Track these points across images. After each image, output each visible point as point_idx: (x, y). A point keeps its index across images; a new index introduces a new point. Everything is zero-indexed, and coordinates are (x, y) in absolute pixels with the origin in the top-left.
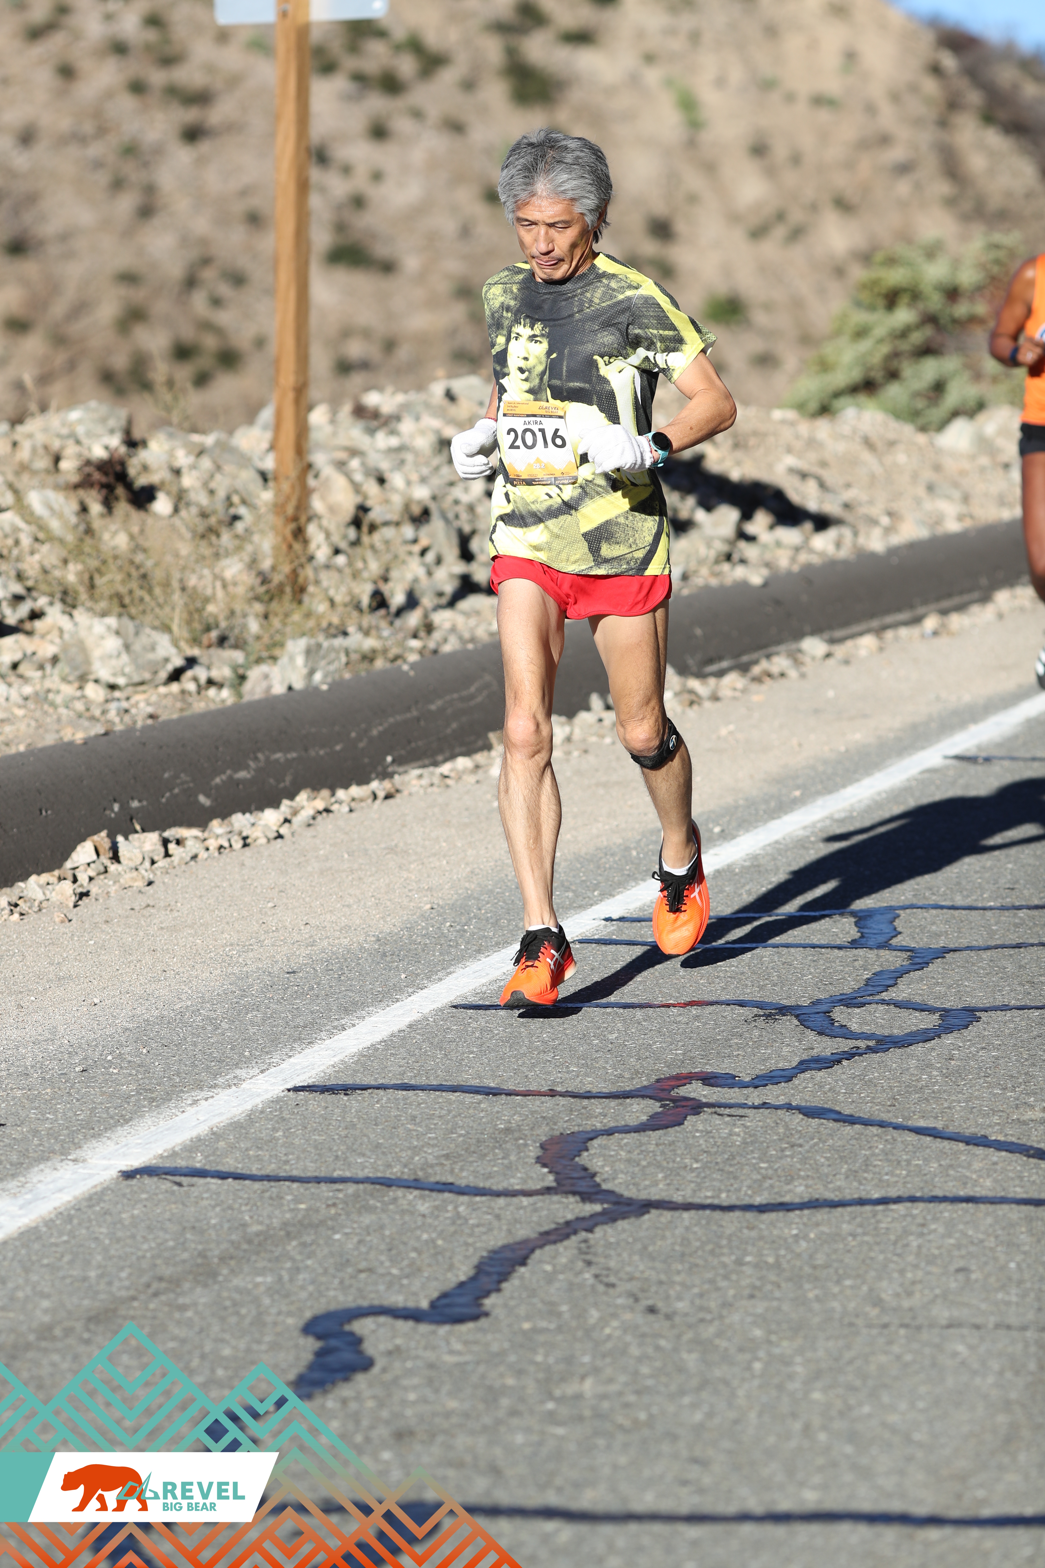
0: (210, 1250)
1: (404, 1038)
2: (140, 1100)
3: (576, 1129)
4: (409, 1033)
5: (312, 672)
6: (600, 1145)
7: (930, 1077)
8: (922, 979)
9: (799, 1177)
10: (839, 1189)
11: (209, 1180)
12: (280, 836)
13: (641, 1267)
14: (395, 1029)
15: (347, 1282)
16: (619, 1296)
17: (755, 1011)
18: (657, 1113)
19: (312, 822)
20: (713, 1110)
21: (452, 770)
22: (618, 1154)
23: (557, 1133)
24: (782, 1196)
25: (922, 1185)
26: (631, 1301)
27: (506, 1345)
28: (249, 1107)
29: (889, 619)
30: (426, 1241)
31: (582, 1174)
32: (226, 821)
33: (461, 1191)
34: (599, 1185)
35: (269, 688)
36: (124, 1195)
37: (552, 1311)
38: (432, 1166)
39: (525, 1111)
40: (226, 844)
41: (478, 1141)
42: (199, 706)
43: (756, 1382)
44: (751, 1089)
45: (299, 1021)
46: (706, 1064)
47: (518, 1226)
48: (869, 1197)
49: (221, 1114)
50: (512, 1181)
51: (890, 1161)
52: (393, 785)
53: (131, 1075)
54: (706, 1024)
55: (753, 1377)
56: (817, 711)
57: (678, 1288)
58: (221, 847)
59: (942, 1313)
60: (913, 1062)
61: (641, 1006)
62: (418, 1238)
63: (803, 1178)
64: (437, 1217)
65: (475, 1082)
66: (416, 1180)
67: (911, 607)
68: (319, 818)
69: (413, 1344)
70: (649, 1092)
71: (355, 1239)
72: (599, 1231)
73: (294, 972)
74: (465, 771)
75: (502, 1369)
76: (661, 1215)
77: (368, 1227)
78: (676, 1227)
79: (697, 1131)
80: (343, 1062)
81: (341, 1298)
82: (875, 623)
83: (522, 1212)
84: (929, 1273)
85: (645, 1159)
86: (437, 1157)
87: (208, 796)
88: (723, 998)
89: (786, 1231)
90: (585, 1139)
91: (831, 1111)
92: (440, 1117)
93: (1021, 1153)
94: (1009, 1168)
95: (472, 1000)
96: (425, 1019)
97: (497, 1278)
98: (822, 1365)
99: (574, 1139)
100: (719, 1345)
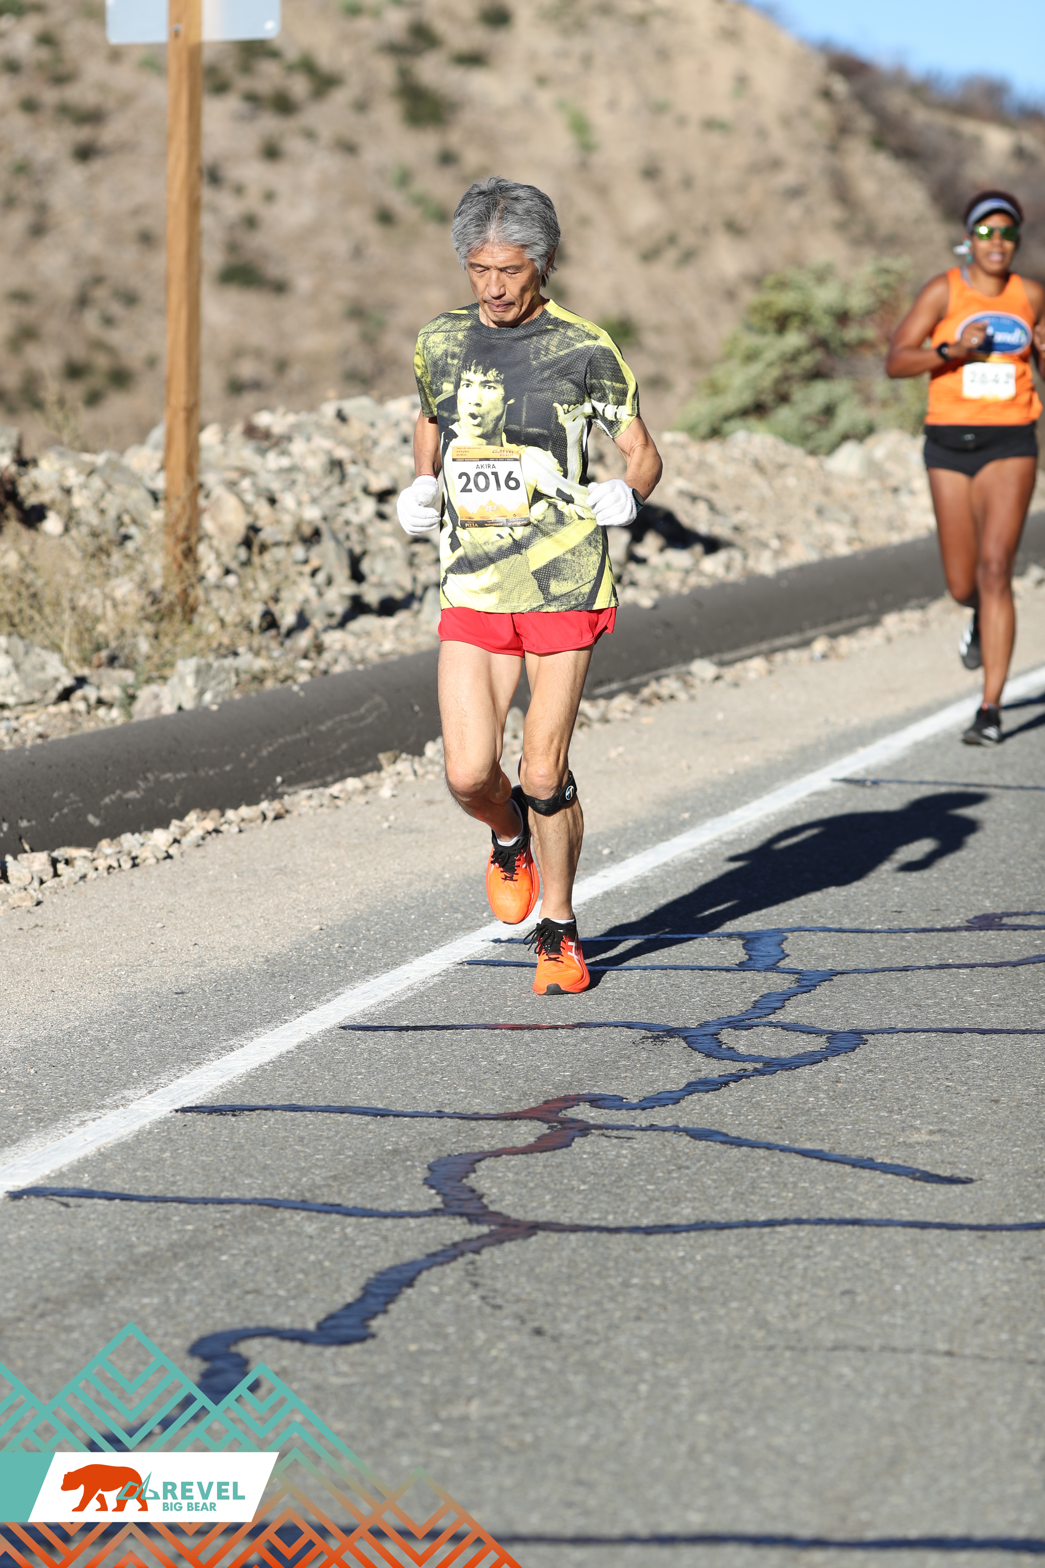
0: (97, 1271)
1: (292, 1059)
2: (27, 1120)
3: (464, 1150)
4: (298, 1054)
5: (202, 693)
6: (487, 1167)
7: (817, 1099)
8: (809, 1002)
9: (686, 1199)
10: (726, 1211)
11: (96, 1200)
12: (169, 857)
13: (528, 1289)
14: (284, 1050)
15: (234, 1304)
16: (506, 1318)
17: (643, 1033)
18: (544, 1135)
19: (201, 842)
20: (601, 1132)
21: (341, 791)
22: (505, 1176)
23: (445, 1155)
24: (668, 1218)
25: (808, 1207)
26: (517, 1322)
27: (393, 1367)
28: (137, 1128)
29: (778, 642)
30: (313, 1262)
32: (115, 841)
33: (349, 1213)
34: (486, 1207)
35: (159, 708)
36: (11, 1216)
37: (439, 1333)
38: (319, 1187)
39: (413, 1133)
40: (115, 864)
41: (366, 1162)
42: (89, 726)
43: (642, 1404)
44: (639, 1111)
45: (188, 1042)
46: (594, 1086)
47: (405, 1248)
48: (755, 1219)
49: (108, 1135)
50: (400, 1202)
51: (776, 1183)
52: (283, 805)
53: (18, 1095)
54: (593, 1046)
55: (639, 1399)
56: (706, 734)
57: (565, 1310)
58: (110, 867)
59: (828, 1336)
60: (800, 1085)
61: (530, 1028)
62: (305, 1260)
63: (690, 1200)
64: (325, 1238)
65: (364, 1104)
66: (303, 1201)
67: (801, 630)
68: (209, 838)
69: (299, 1366)
70: (536, 1114)
71: (243, 1261)
72: (486, 1253)
73: (182, 993)
74: (354, 792)
75: (388, 1390)
76: (548, 1236)
77: (255, 1248)
78: (563, 1249)
79: (585, 1153)
80: (231, 1083)
81: (228, 1319)
82: (764, 646)
83: (409, 1233)
84: (814, 1295)
85: (532, 1181)
86: (325, 1179)
87: (97, 816)
88: (612, 1020)
89: (673, 1253)
90: (473, 1161)
91: (718, 1133)
92: (328, 1138)
93: (907, 1176)
94: (895, 1190)
95: (361, 1021)
96: (314, 1040)
97: (384, 1300)
98: (707, 1387)
99: (461, 1161)
100: (605, 1367)
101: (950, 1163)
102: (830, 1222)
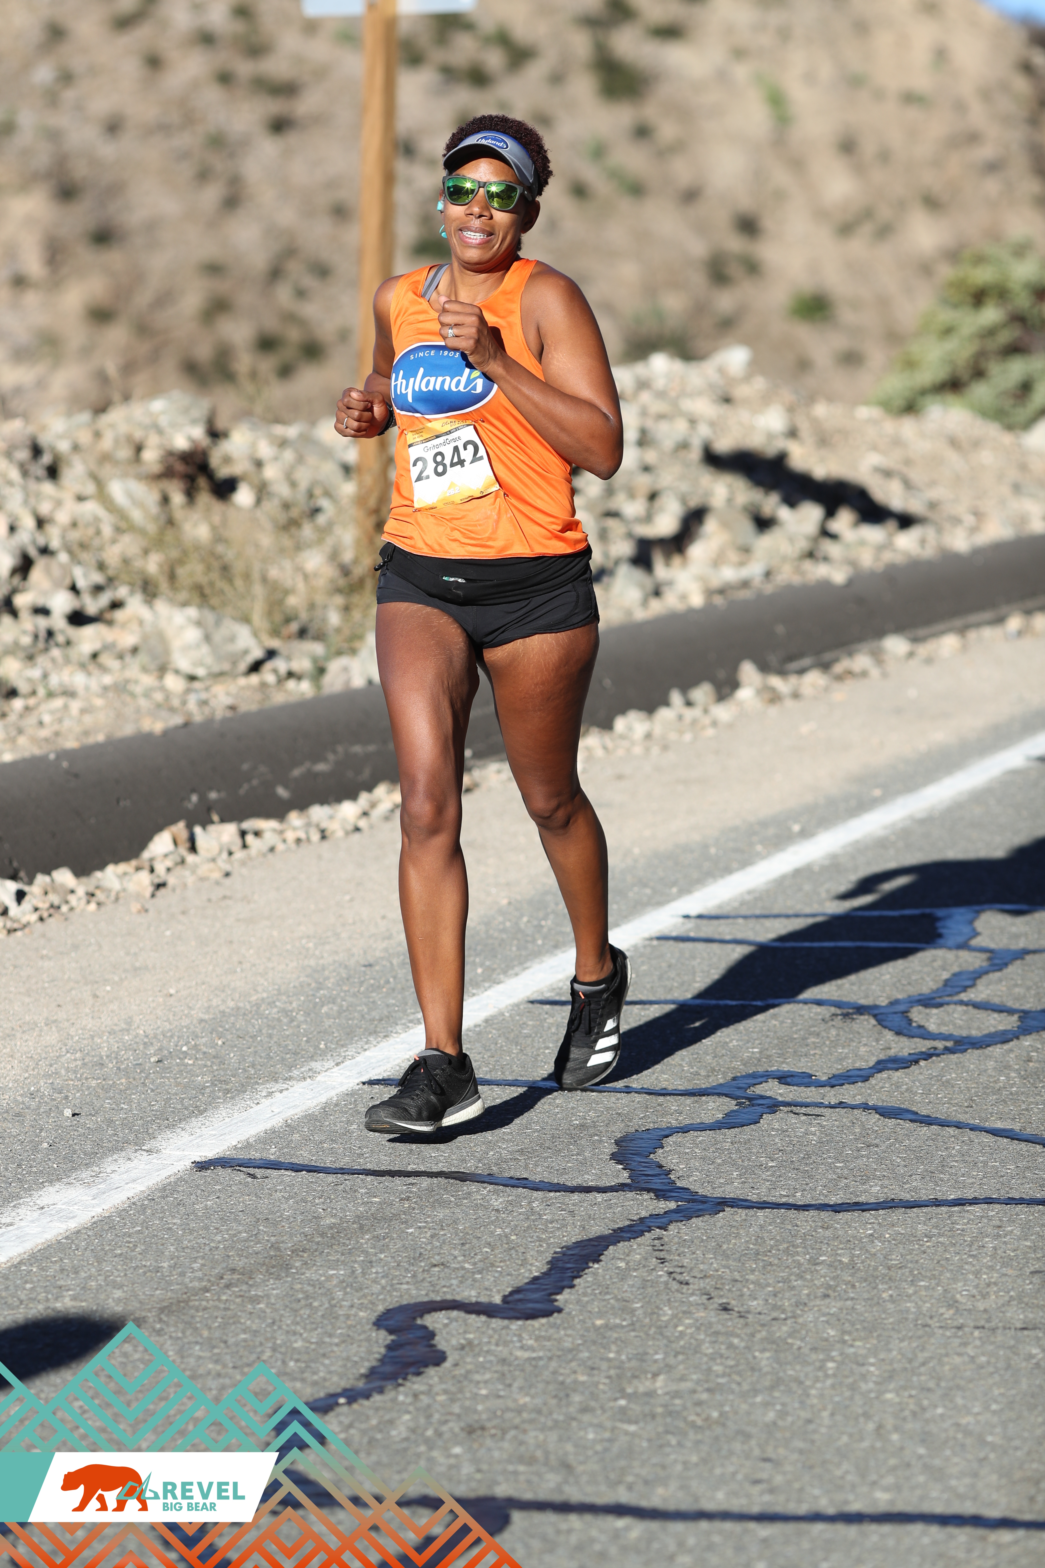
0: (283, 1242)
1: (480, 1033)
2: (214, 1091)
3: (652, 1125)
4: (485, 1027)
6: (675, 1143)
7: (1008, 1078)
8: (1001, 981)
9: (875, 1177)
10: (915, 1189)
11: (283, 1172)
12: (357, 829)
13: (715, 1265)
15: (420, 1277)
16: (692, 1294)
17: (833, 1010)
18: (732, 1111)
19: (390, 815)
20: (789, 1109)
22: (693, 1151)
23: (632, 1130)
24: (857, 1196)
25: (998, 1187)
26: (704, 1299)
28: (324, 1100)
29: (973, 619)
30: (500, 1236)
31: (657, 1171)
32: (304, 813)
33: (536, 1187)
34: (674, 1182)
35: (349, 681)
36: (197, 1186)
37: (625, 1308)
38: (506, 1161)
39: (600, 1107)
40: (304, 837)
41: (553, 1137)
42: (279, 698)
43: (829, 1382)
44: (828, 1089)
45: (375, 1014)
46: (783, 1063)
47: (592, 1223)
48: (945, 1198)
49: (295, 1106)
50: (587, 1177)
51: (966, 1162)
53: (205, 1066)
54: (782, 1022)
55: (827, 1376)
56: (898, 711)
57: (751, 1286)
58: (299, 839)
59: (1016, 1315)
60: (991, 1064)
62: (492, 1233)
63: (879, 1178)
64: (511, 1212)
66: (489, 1174)
67: (995, 607)
69: (485, 1339)
70: (724, 1090)
71: (429, 1233)
72: (673, 1229)
75: (573, 1364)
76: (736, 1213)
77: (441, 1221)
78: (751, 1225)
79: (773, 1129)
81: (414, 1292)
82: (958, 622)
83: (596, 1208)
84: (1004, 1275)
85: (720, 1157)
86: (511, 1153)
87: (286, 787)
89: (861, 1231)
90: (660, 1137)
91: (908, 1111)
95: (549, 995)
96: (502, 1014)
97: (570, 1274)
98: (895, 1366)
99: (649, 1136)
100: (792, 1345)
102: (1021, 1201)
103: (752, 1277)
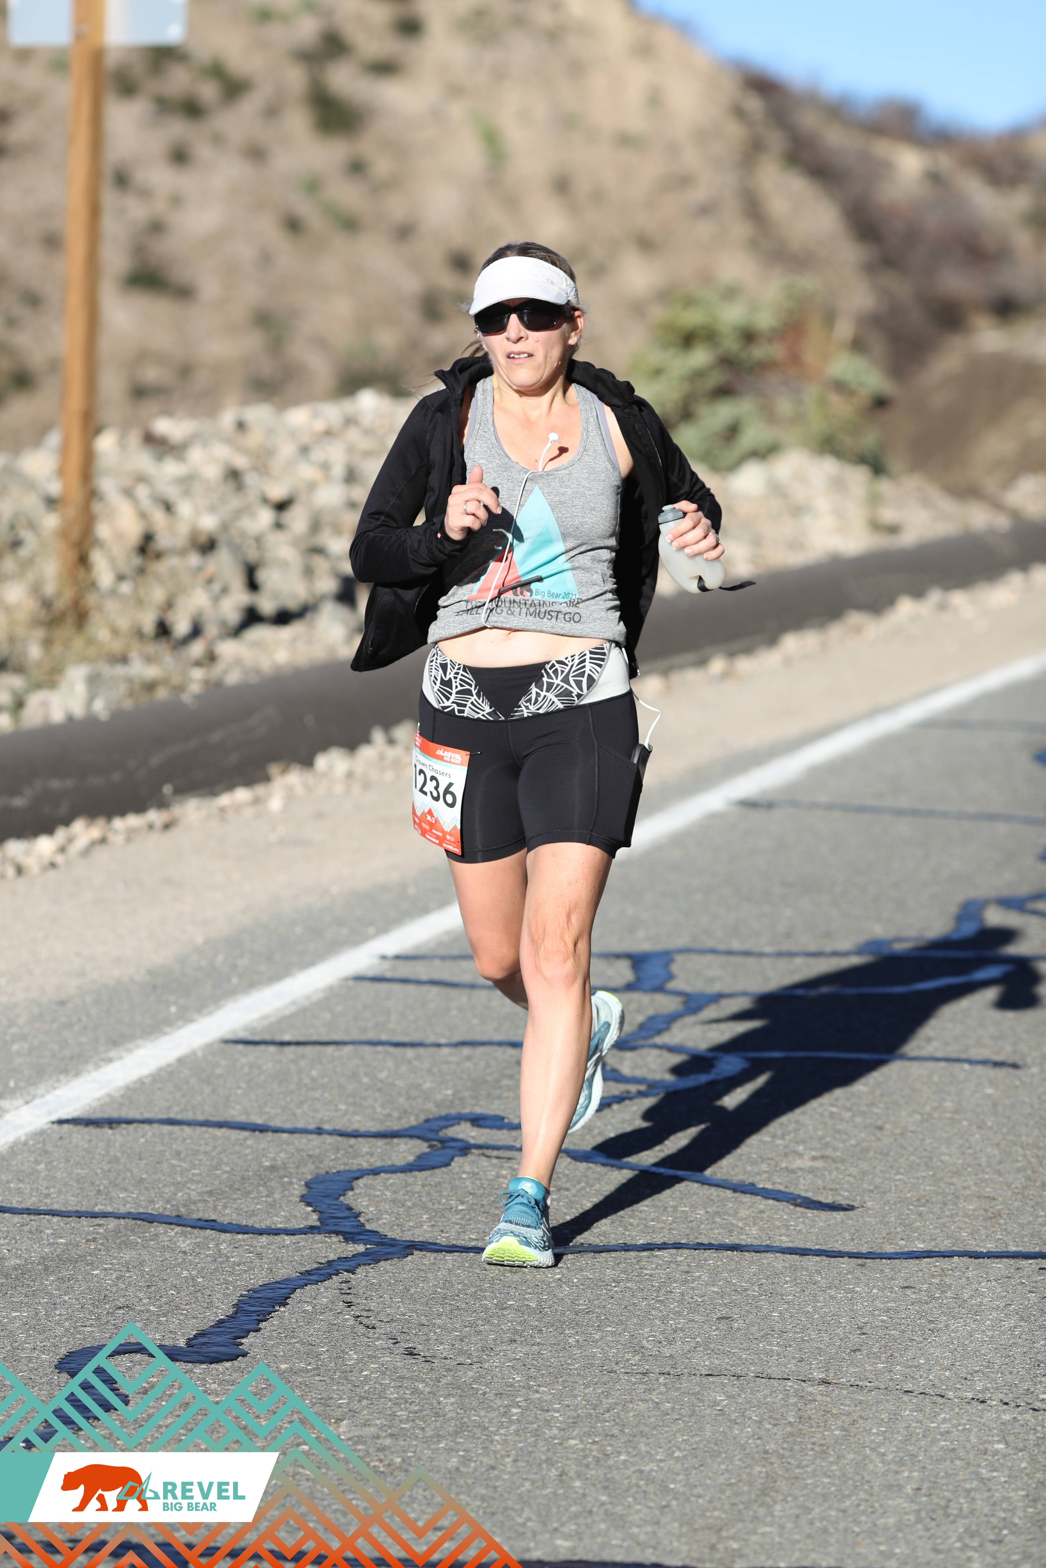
1: (171, 1073)
3: (342, 1168)
4: (178, 1067)
5: (92, 700)
6: (365, 1185)
8: (694, 1025)
10: (604, 1234)
12: (54, 865)
13: (402, 1309)
14: (164, 1063)
15: (104, 1319)
16: (379, 1338)
18: (424, 1154)
19: (87, 851)
20: (480, 1151)
21: (231, 801)
22: (383, 1194)
23: (323, 1172)
25: (687, 1232)
26: (390, 1343)
28: (12, 1139)
29: (676, 660)
30: (186, 1278)
31: (346, 1213)
33: (224, 1229)
34: (363, 1225)
35: (48, 715)
37: (310, 1352)
38: (195, 1202)
41: (243, 1178)
43: (513, 1428)
45: (66, 1053)
46: (476, 1105)
47: (280, 1265)
48: (634, 1242)
50: (275, 1219)
51: (656, 1206)
52: (171, 815)
54: (477, 1064)
55: (511, 1422)
57: (438, 1331)
59: (703, 1362)
60: (684, 1108)
61: (413, 1045)
62: (178, 1276)
64: (198, 1254)
65: (242, 1119)
66: (178, 1216)
68: (95, 848)
70: (417, 1133)
71: (114, 1275)
72: (361, 1272)
73: (63, 1003)
74: (244, 803)
76: (424, 1257)
77: (127, 1263)
78: (439, 1269)
79: (464, 1172)
80: (109, 1095)
81: (97, 1335)
83: (283, 1250)
84: (691, 1321)
85: (410, 1200)
86: (201, 1194)
88: (495, 1039)
89: (550, 1276)
90: (350, 1179)
92: (206, 1153)
93: (788, 1202)
94: (775, 1216)
95: (243, 1035)
96: (194, 1053)
97: (256, 1318)
98: (580, 1412)
99: (339, 1178)
100: (478, 1390)
101: (831, 1190)
102: (709, 1247)
103: (438, 1321)
